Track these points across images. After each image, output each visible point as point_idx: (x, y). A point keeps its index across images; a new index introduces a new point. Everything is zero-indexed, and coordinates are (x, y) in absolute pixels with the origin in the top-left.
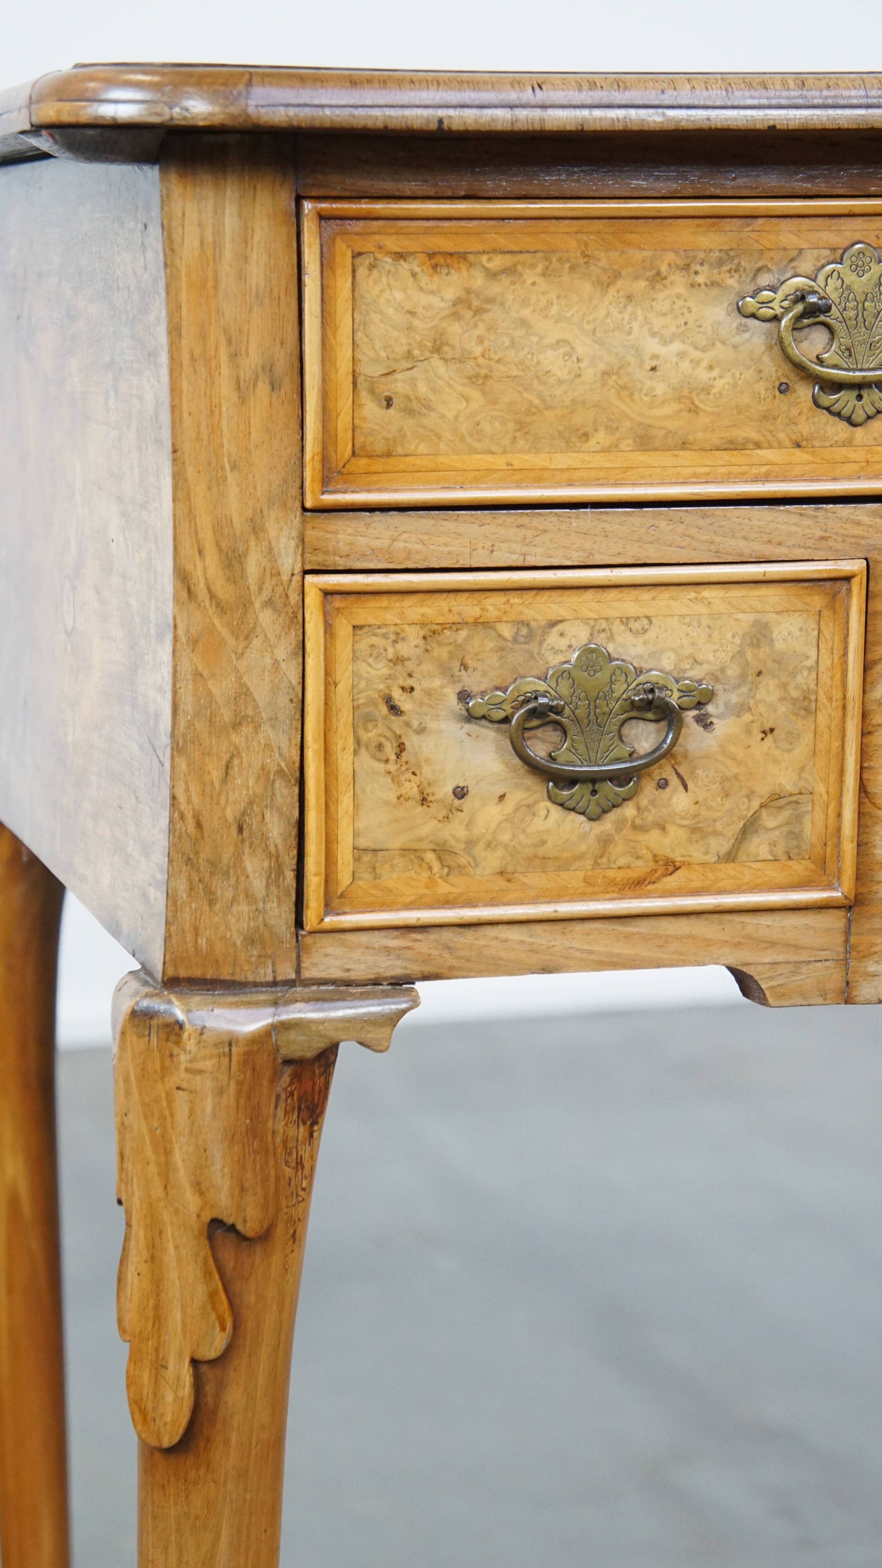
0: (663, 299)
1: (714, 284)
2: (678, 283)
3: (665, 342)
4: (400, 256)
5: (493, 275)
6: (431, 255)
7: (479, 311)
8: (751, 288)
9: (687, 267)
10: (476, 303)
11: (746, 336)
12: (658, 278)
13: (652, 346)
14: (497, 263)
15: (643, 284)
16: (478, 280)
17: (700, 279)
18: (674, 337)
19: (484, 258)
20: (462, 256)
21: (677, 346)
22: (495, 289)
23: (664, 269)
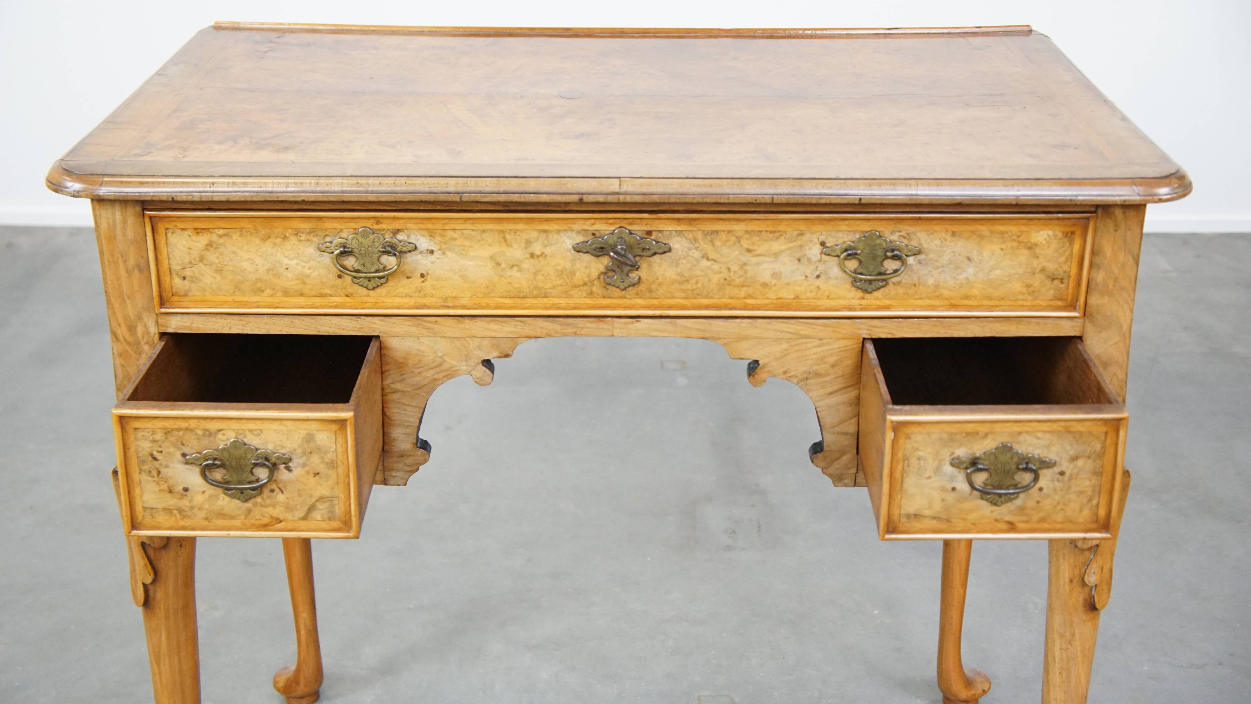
0: (288, 245)
1: (308, 240)
2: (293, 240)
3: (290, 259)
4: (183, 229)
5: (220, 236)
6: (195, 229)
7: (216, 248)
8: (322, 242)
9: (296, 234)
10: (215, 246)
11: (323, 258)
12: (285, 238)
13: (286, 261)
14: (221, 232)
15: (279, 240)
16: (214, 238)
17: (302, 238)
18: (294, 258)
19: (216, 230)
20: (208, 229)
21: (295, 261)
22: (221, 241)
23: (287, 235)
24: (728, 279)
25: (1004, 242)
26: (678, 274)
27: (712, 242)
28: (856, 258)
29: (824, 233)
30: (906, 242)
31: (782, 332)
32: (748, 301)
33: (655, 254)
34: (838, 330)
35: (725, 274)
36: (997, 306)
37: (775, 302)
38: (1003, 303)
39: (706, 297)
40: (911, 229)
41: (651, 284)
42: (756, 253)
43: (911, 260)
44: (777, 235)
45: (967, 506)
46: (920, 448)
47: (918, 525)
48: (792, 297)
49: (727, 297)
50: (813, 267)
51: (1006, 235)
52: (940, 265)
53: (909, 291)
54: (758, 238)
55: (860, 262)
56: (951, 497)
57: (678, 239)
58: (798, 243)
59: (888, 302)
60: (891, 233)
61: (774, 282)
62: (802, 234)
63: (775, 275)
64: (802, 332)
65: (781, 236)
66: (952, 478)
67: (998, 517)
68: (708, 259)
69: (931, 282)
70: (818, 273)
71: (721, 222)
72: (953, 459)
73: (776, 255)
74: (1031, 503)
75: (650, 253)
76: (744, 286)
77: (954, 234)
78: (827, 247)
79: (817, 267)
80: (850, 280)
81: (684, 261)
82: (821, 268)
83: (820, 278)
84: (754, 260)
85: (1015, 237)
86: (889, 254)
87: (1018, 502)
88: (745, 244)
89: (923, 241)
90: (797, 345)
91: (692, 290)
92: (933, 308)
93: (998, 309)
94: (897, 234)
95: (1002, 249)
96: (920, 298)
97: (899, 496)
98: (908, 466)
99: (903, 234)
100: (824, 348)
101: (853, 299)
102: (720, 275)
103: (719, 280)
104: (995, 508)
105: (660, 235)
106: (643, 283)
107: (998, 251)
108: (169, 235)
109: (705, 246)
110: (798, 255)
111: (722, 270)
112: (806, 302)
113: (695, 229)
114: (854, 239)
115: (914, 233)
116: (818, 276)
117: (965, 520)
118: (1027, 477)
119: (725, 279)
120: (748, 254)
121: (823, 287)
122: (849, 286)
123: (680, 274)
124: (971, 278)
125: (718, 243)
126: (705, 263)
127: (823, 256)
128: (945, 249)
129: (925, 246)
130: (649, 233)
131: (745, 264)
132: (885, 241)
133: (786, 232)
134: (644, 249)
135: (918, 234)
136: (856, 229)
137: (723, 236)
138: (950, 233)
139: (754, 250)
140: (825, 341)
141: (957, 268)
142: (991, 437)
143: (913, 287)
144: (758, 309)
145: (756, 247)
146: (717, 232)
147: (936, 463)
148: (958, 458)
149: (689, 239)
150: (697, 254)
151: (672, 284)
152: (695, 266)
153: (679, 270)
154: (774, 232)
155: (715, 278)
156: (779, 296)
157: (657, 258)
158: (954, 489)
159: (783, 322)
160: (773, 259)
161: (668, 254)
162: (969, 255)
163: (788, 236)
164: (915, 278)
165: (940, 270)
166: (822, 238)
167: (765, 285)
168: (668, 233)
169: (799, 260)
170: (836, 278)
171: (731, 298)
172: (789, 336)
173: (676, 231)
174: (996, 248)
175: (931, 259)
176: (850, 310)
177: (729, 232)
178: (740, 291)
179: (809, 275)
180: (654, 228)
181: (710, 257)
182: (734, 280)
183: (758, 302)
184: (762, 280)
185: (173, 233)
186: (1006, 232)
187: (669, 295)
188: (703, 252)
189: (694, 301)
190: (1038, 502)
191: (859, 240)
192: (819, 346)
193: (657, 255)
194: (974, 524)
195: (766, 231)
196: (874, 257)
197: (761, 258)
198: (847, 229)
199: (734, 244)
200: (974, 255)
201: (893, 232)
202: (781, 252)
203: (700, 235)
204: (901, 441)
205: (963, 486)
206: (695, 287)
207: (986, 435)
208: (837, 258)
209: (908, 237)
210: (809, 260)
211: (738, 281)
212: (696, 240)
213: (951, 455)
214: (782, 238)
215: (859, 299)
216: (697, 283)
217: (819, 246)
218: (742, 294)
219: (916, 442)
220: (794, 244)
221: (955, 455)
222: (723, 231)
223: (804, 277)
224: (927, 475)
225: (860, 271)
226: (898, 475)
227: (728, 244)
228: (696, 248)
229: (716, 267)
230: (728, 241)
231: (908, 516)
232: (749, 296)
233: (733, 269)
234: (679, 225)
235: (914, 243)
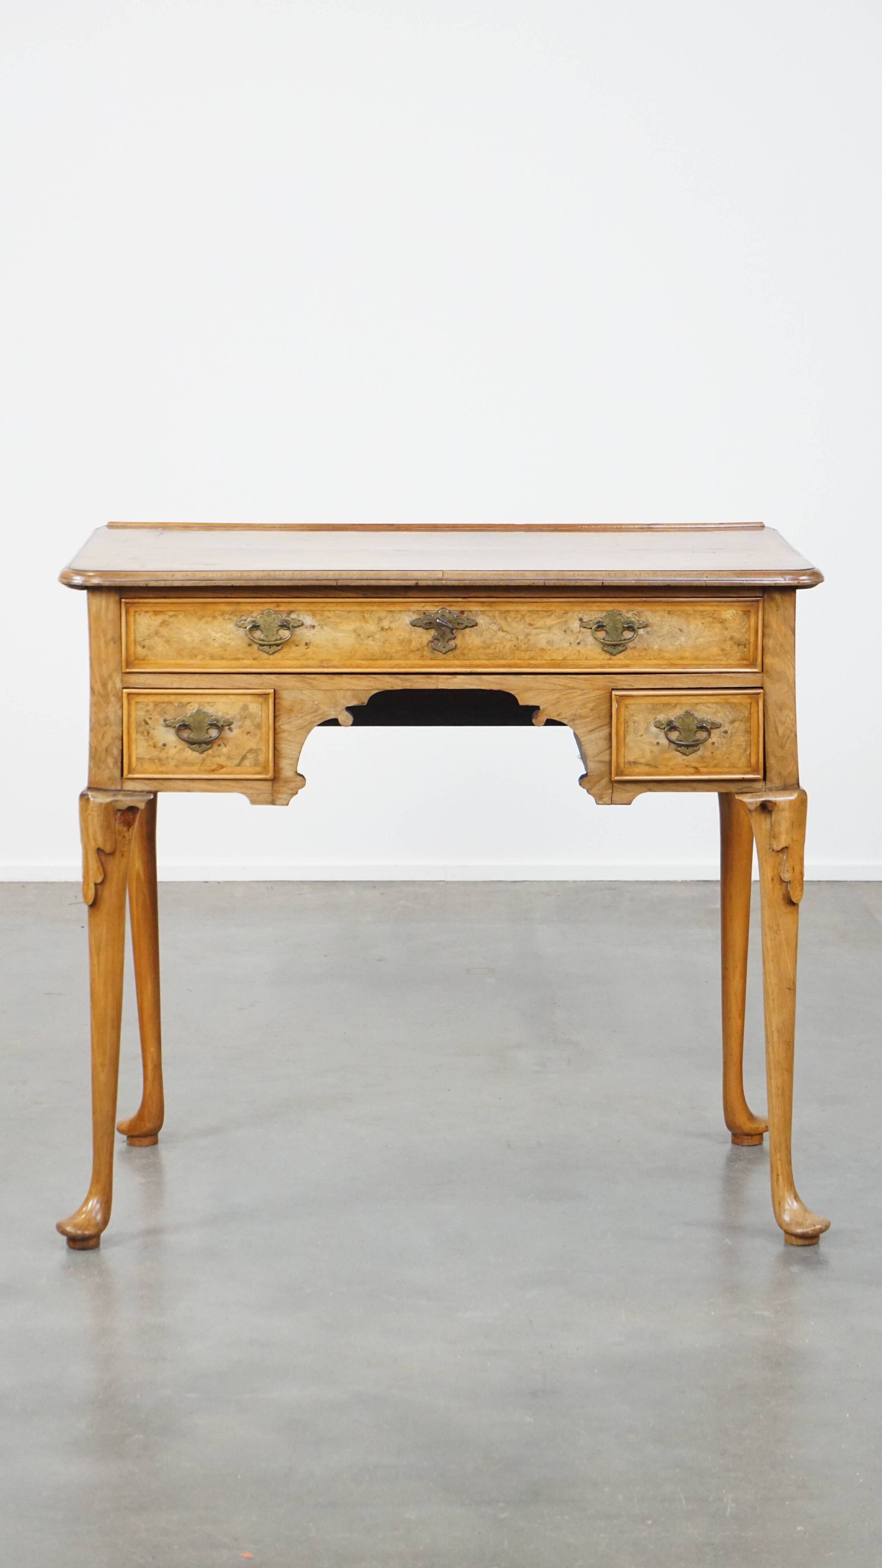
0: (216, 623)
1: (230, 619)
2: (220, 619)
3: (217, 633)
4: (147, 612)
5: (171, 616)
6: (154, 612)
7: (167, 625)
8: (239, 620)
9: (222, 615)
10: (166, 623)
11: (239, 632)
12: (214, 617)
13: (214, 634)
14: (171, 613)
15: (211, 619)
16: (166, 617)
17: (226, 618)
18: (219, 632)
19: (168, 613)
20: (162, 612)
21: (221, 634)
22: (171, 620)
23: (216, 615)
24: (517, 645)
25: (703, 618)
26: (483, 642)
27: (505, 618)
28: (604, 630)
29: (581, 612)
30: (637, 618)
31: (555, 684)
32: (531, 662)
33: (466, 627)
34: (594, 683)
35: (514, 643)
36: (703, 665)
37: (549, 662)
38: (706, 662)
39: (502, 659)
40: (640, 609)
41: (464, 649)
42: (535, 626)
43: (641, 631)
44: (549, 613)
45: (667, 756)
46: (635, 715)
47: (637, 770)
48: (561, 658)
49: (516, 658)
50: (575, 636)
51: (705, 613)
52: (661, 635)
53: (642, 654)
54: (536, 616)
55: (607, 633)
56: (656, 749)
57: (482, 616)
58: (564, 619)
59: (628, 662)
60: (627, 612)
61: (549, 647)
62: (566, 613)
63: (548, 642)
64: (570, 685)
65: (552, 614)
66: (657, 736)
67: (687, 764)
68: (503, 631)
69: (656, 647)
70: (578, 641)
71: (511, 604)
72: (656, 723)
73: (550, 628)
74: (708, 754)
75: (463, 626)
76: (527, 651)
77: (669, 612)
78: (584, 622)
79: (578, 637)
80: (601, 646)
81: (487, 633)
82: (581, 637)
83: (580, 645)
84: (535, 631)
85: (711, 615)
86: (626, 626)
87: (699, 753)
88: (528, 620)
89: (648, 617)
90: (566, 694)
91: (492, 654)
92: (658, 666)
93: (703, 667)
94: (631, 613)
95: (703, 623)
96: (650, 659)
97: (623, 749)
98: (628, 727)
99: (635, 612)
100: (585, 697)
101: (603, 660)
102: (511, 643)
103: (511, 646)
104: (685, 757)
105: (470, 614)
106: (458, 648)
107: (700, 624)
108: (137, 615)
109: (500, 621)
110: (564, 628)
111: (513, 639)
112: (571, 662)
113: (493, 610)
114: (602, 616)
115: (643, 612)
116: (579, 643)
117: (666, 766)
118: (704, 734)
119: (515, 646)
120: (530, 627)
121: (583, 651)
122: (600, 650)
123: (484, 642)
124: (683, 644)
125: (509, 620)
126: (501, 634)
127: (582, 629)
128: (664, 623)
129: (651, 621)
130: (462, 612)
131: (528, 635)
132: (624, 618)
133: (555, 611)
134: (459, 624)
135: (645, 613)
136: (603, 609)
137: (513, 614)
138: (666, 612)
139: (534, 624)
140: (585, 691)
141: (673, 637)
142: (679, 706)
143: (644, 651)
144: (538, 667)
145: (535, 622)
146: (508, 611)
147: (646, 725)
148: (659, 722)
149: (490, 617)
150: (495, 627)
151: (478, 649)
152: (494, 636)
153: (483, 639)
154: (548, 611)
155: (508, 645)
156: (552, 658)
157: (467, 630)
158: (658, 743)
159: (556, 678)
160: (547, 631)
161: (475, 627)
162: (680, 628)
163: (557, 614)
164: (645, 645)
165: (662, 638)
166: (580, 616)
167: (542, 650)
168: (475, 612)
169: (565, 631)
170: (591, 645)
171: (519, 660)
172: (560, 687)
173: (481, 611)
174: (699, 622)
175: (655, 631)
176: (602, 667)
177: (517, 611)
178: (525, 654)
179: (572, 642)
180: (466, 609)
181: (504, 629)
182: (521, 646)
183: (538, 662)
184: (540, 646)
185: (139, 614)
186: (705, 611)
187: (476, 658)
188: (500, 626)
189: (493, 662)
190: (712, 753)
191: (606, 616)
192: (581, 695)
193: (468, 628)
194: (672, 769)
195: (542, 611)
196: (616, 629)
197: (539, 630)
198: (597, 609)
199: (520, 620)
200: (684, 627)
201: (628, 612)
202: (553, 626)
203: (497, 614)
204: (622, 710)
205: (664, 741)
206: (494, 651)
207: (676, 705)
208: (590, 630)
209: (639, 614)
210: (572, 631)
211: (523, 647)
212: (494, 617)
213: (654, 719)
214: (553, 616)
215: (607, 660)
216: (495, 649)
217: (578, 621)
218: (527, 657)
219: (632, 710)
220: (561, 620)
221: (657, 720)
222: (513, 611)
223: (569, 644)
224: (640, 734)
225: (607, 639)
226: (621, 734)
227: (516, 620)
228: (495, 623)
229: (508, 637)
230: (516, 618)
231: (630, 763)
232: (532, 658)
233: (520, 638)
234: (482, 606)
235: (643, 619)
